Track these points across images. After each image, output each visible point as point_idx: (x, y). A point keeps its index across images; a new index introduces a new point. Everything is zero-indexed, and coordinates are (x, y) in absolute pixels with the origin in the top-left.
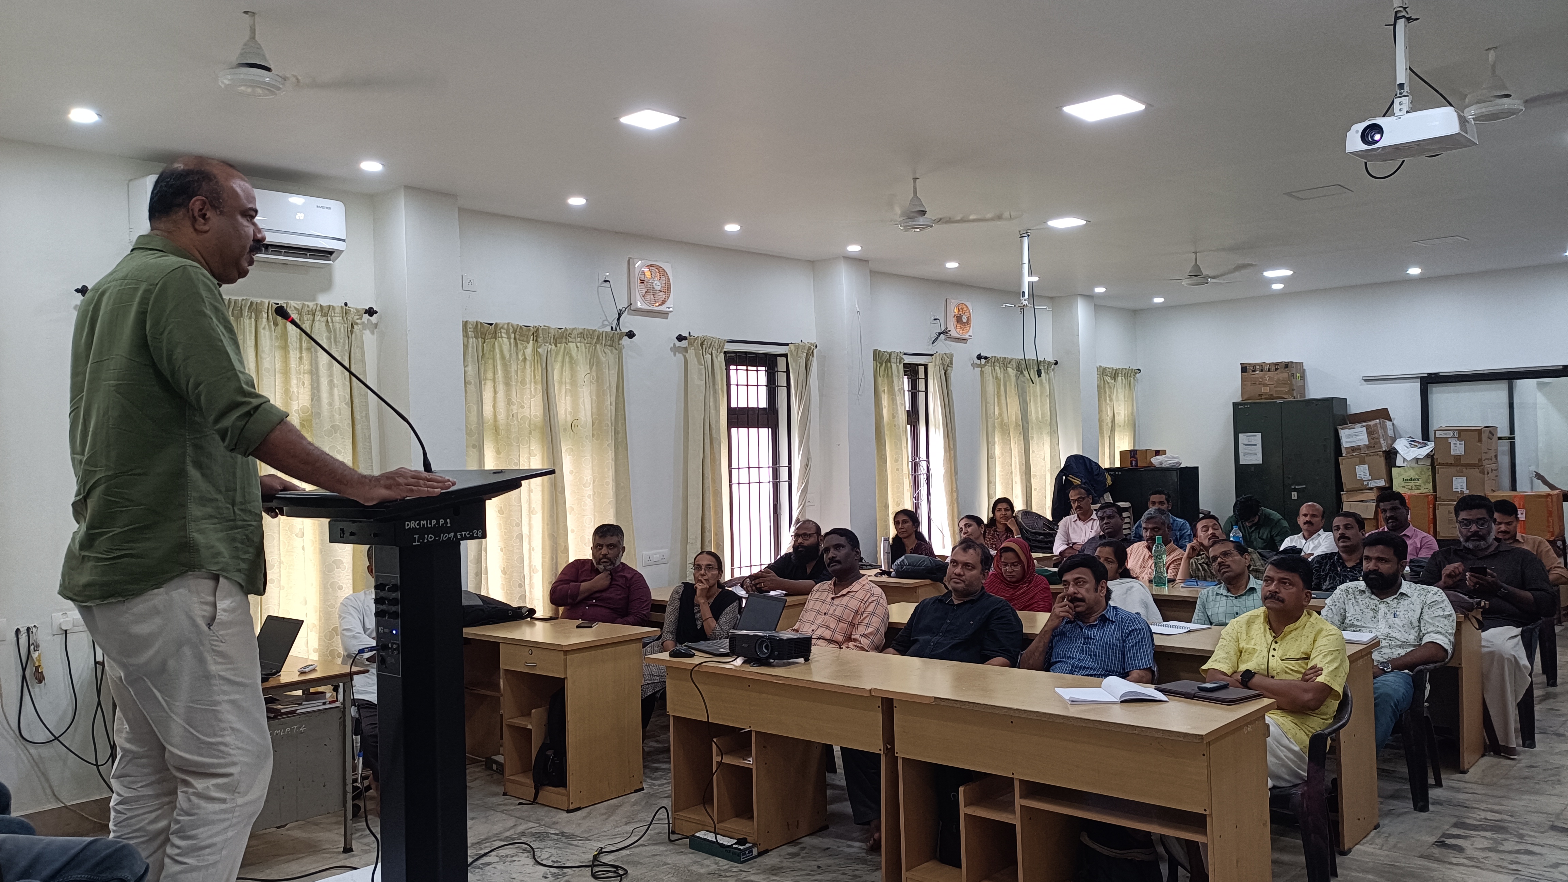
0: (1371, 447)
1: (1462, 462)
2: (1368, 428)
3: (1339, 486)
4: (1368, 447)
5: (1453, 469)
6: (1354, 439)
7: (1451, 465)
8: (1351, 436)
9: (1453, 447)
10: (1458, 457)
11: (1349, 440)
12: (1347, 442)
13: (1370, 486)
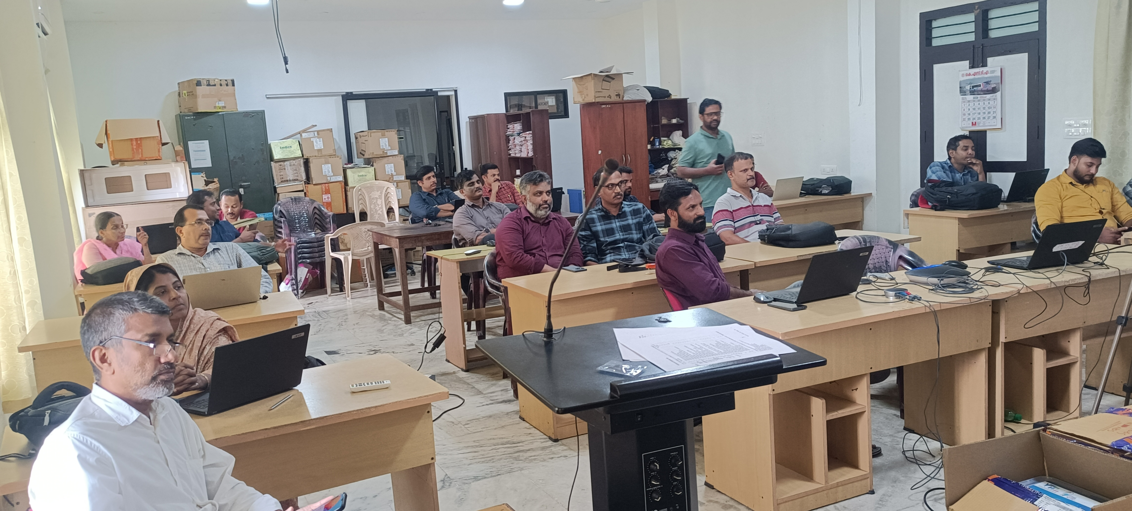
5: (385, 159)
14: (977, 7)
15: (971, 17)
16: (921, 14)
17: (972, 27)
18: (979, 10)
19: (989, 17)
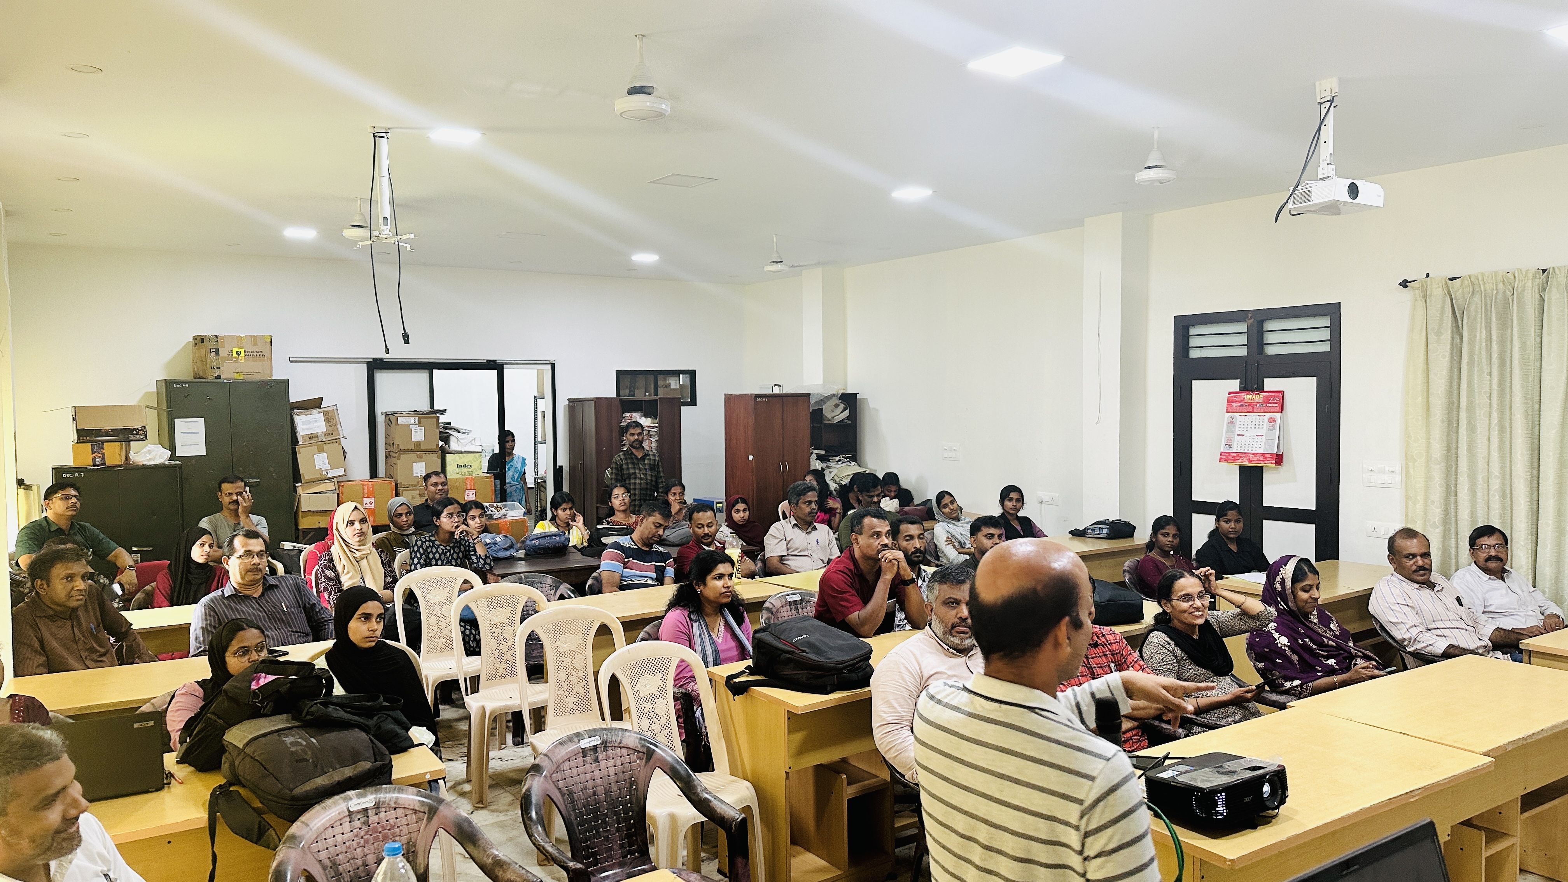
0: (329, 434)
1: (423, 447)
2: (325, 414)
3: (297, 477)
4: (326, 434)
5: (413, 455)
6: (311, 426)
7: (412, 451)
8: (309, 423)
9: (413, 433)
10: (418, 444)
11: (305, 427)
12: (303, 429)
13: (330, 476)
14: (1250, 315)
15: (1243, 327)
16: (1176, 318)
17: (1244, 340)
18: (1253, 320)
19: (1265, 329)
